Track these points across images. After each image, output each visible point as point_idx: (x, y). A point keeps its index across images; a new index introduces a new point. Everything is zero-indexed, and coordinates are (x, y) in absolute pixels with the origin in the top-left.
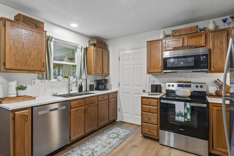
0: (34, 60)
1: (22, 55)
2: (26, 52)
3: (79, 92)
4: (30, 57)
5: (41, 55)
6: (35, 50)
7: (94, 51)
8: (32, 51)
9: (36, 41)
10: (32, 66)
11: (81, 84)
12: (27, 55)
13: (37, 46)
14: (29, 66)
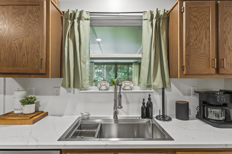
0: (26, 56)
1: (9, 49)
2: (14, 44)
3: (143, 117)
4: (21, 51)
5: (38, 44)
6: (28, 38)
7: (181, 13)
8: (23, 41)
9: (30, 20)
10: (23, 67)
11: (149, 99)
12: (16, 47)
13: (32, 29)
14: (19, 66)
